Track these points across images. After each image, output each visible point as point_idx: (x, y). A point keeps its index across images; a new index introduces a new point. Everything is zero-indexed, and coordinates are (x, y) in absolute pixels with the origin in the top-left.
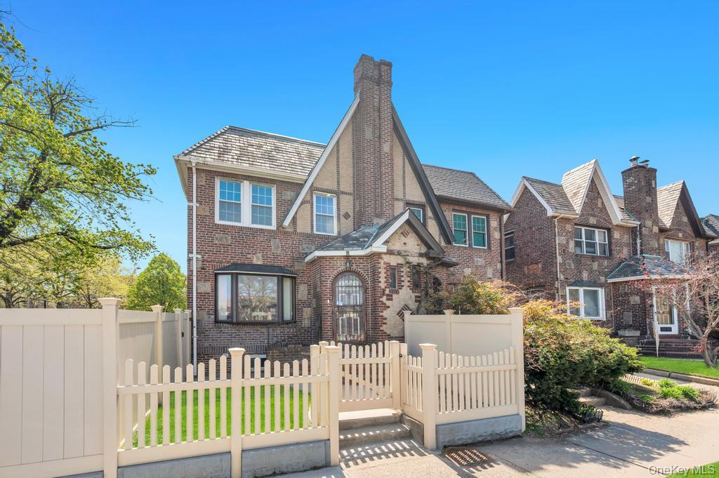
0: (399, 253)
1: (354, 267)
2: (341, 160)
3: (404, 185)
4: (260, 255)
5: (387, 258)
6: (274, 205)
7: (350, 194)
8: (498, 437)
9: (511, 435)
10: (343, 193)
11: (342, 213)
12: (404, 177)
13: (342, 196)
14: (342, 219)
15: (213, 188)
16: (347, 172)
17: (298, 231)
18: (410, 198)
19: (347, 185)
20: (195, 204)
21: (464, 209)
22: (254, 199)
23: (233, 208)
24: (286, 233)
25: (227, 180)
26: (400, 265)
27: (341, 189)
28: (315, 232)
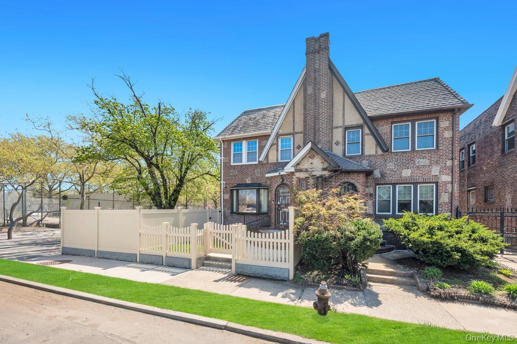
0: (306, 171)
1: (285, 181)
2: (296, 112)
3: (344, 115)
4: (249, 178)
5: (298, 175)
6: (257, 151)
7: (301, 133)
8: (270, 278)
9: (279, 278)
10: (296, 133)
11: (296, 146)
12: (344, 109)
13: (296, 135)
14: (296, 149)
15: (230, 148)
16: (299, 119)
17: (270, 162)
18: (348, 123)
19: (299, 128)
20: (222, 158)
21: (405, 119)
22: (249, 149)
23: (238, 156)
24: (263, 164)
25: (236, 142)
26: (307, 178)
27: (296, 131)
28: (280, 161)
